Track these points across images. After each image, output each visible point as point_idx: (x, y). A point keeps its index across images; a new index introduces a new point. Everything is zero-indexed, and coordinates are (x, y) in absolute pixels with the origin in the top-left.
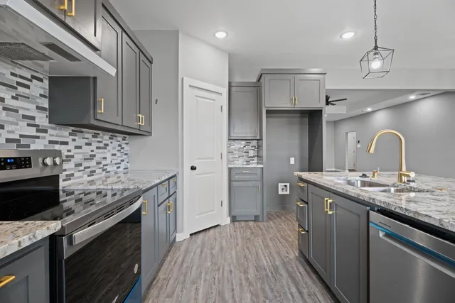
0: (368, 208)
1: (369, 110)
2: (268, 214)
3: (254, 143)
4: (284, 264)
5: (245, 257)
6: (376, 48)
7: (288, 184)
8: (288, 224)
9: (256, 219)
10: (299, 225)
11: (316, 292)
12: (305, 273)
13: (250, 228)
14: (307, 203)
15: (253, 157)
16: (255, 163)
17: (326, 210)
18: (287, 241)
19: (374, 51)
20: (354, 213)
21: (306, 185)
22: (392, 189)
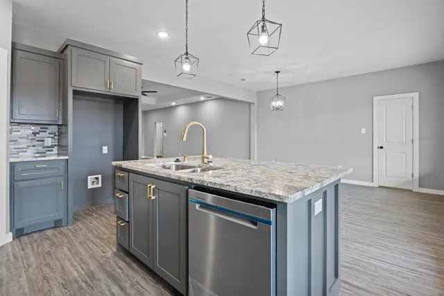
0: (187, 187)
1: (174, 104)
2: (75, 214)
3: (54, 129)
4: (101, 266)
5: (45, 278)
6: (187, 54)
7: (100, 176)
8: (101, 220)
9: (57, 224)
10: (118, 217)
11: (139, 280)
12: (125, 265)
13: (48, 238)
14: (128, 193)
15: (52, 146)
16: (55, 154)
17: (149, 196)
18: (101, 239)
19: (185, 56)
20: (175, 194)
21: (126, 174)
22: (199, 169)
